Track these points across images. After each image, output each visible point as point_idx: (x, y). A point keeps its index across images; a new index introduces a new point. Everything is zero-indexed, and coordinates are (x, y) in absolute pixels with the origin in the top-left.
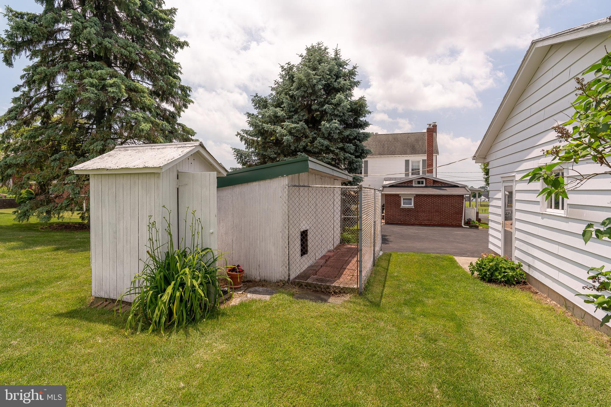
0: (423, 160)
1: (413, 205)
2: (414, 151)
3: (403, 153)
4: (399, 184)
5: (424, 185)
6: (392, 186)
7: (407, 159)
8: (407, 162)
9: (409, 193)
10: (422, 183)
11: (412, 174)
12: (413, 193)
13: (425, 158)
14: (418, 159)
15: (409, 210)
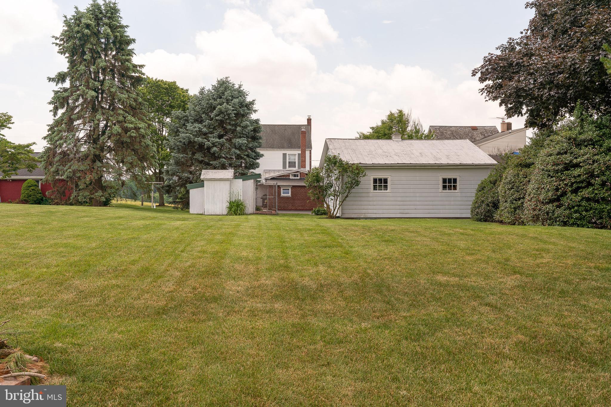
0: (299, 154)
1: (290, 194)
2: (291, 145)
3: (281, 147)
4: (279, 176)
5: (299, 178)
6: (273, 179)
7: (285, 152)
8: (284, 155)
9: (287, 184)
10: (298, 176)
11: (289, 167)
12: (291, 184)
13: (300, 152)
14: (294, 154)
15: (287, 198)
